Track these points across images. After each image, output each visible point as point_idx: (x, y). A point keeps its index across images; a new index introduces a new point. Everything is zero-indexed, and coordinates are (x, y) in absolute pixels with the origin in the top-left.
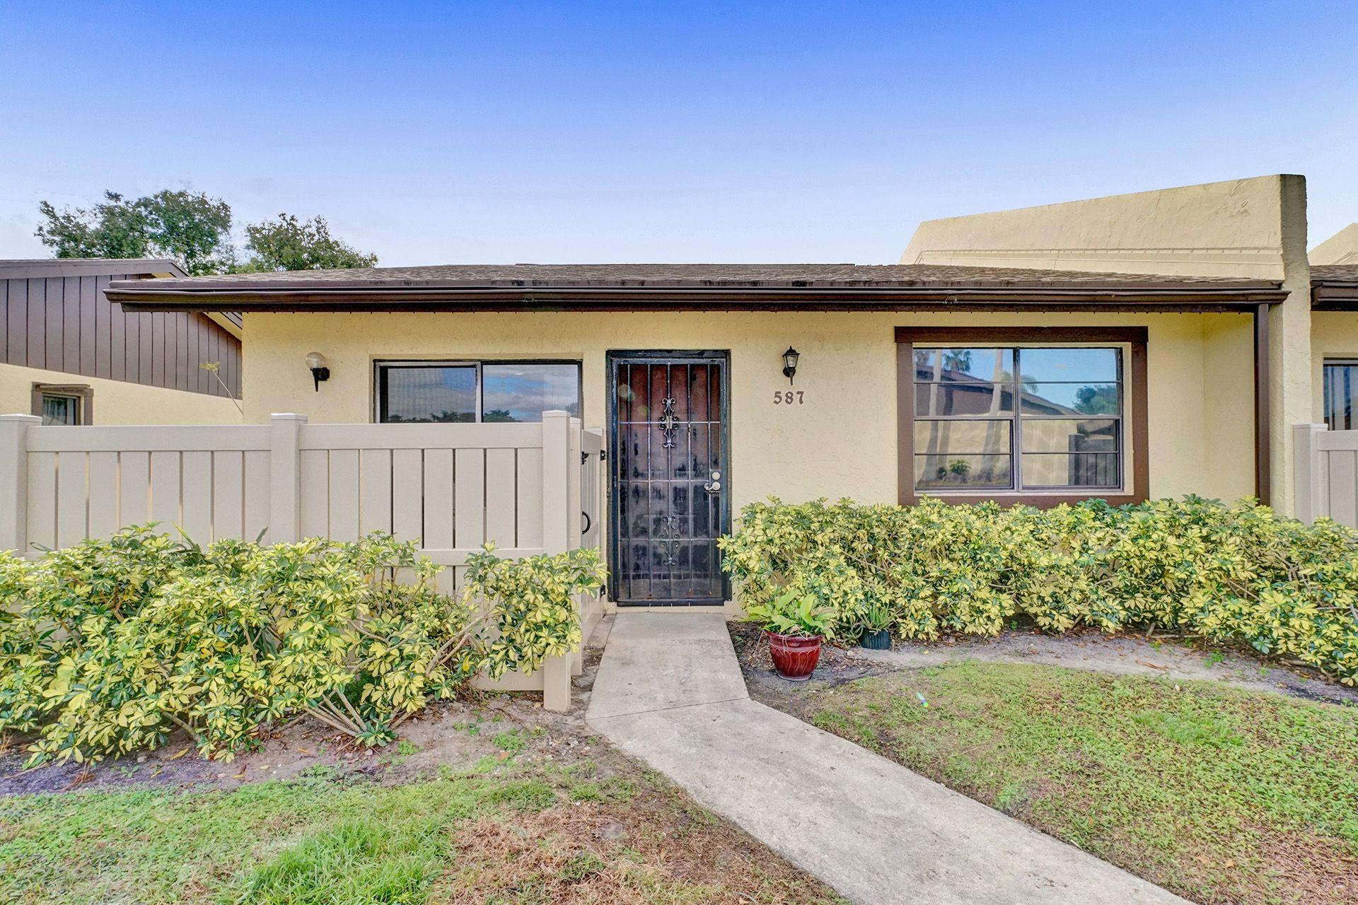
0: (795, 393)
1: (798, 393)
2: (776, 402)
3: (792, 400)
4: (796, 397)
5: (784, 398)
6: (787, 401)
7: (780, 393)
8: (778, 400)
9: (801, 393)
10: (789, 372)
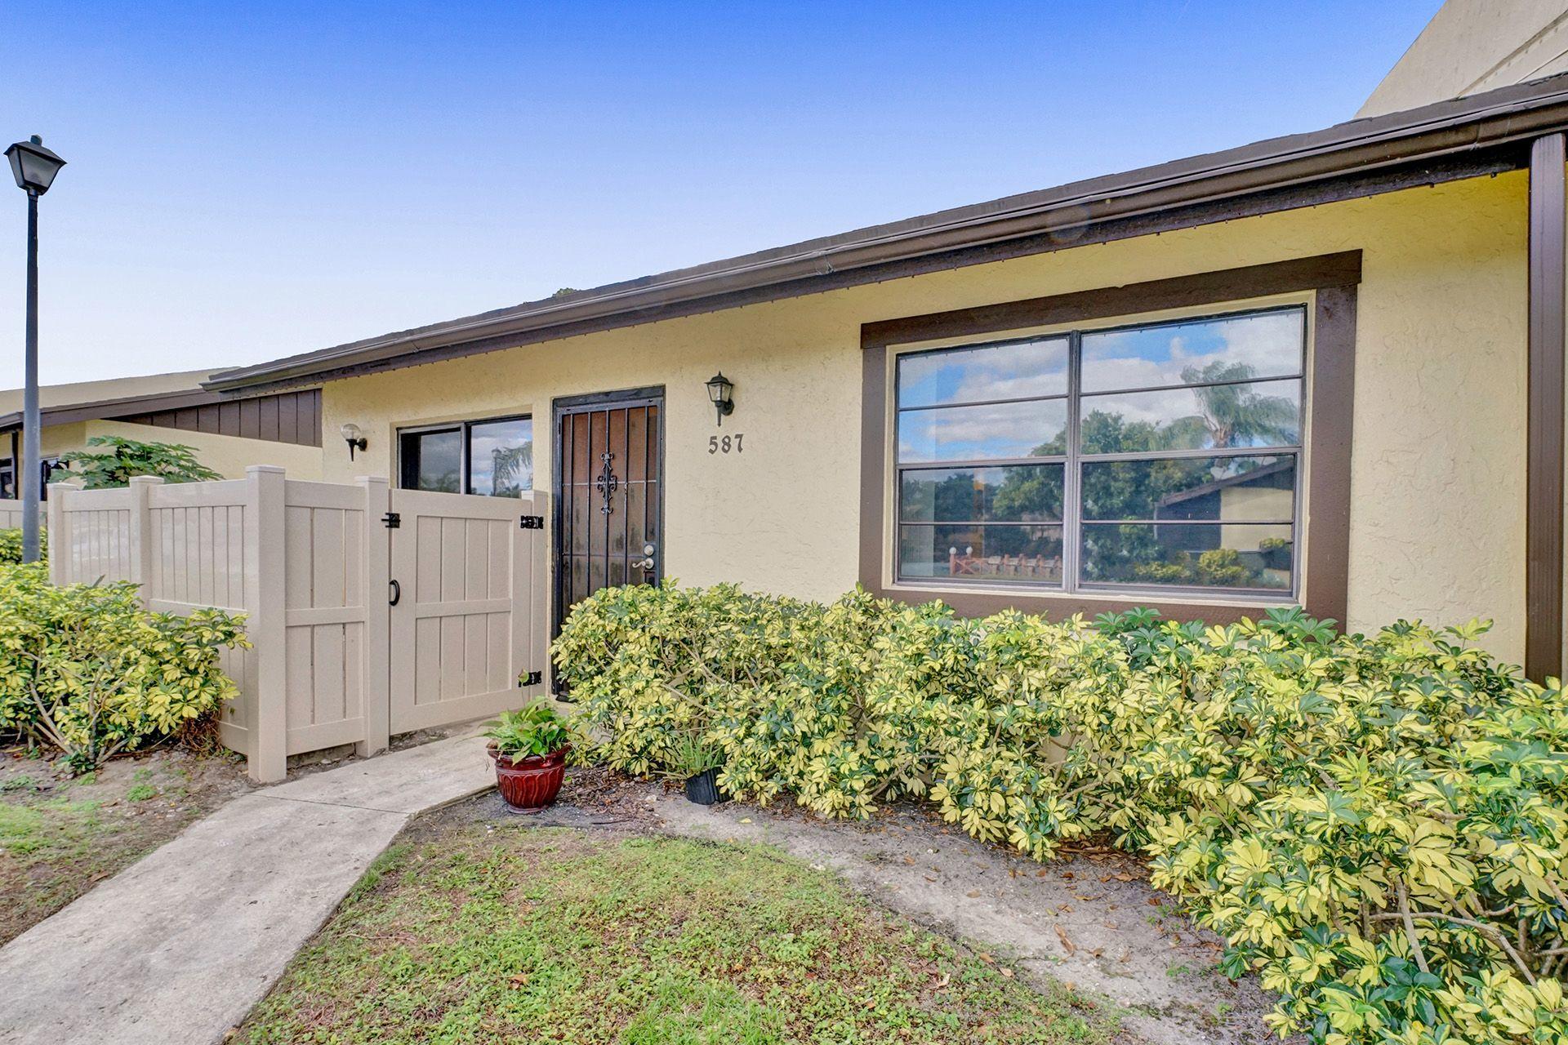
0: (733, 438)
1: (737, 436)
2: (712, 452)
3: (729, 446)
4: (734, 443)
5: (720, 445)
6: (723, 449)
7: (715, 438)
8: (713, 447)
9: (739, 436)
10: (726, 407)
